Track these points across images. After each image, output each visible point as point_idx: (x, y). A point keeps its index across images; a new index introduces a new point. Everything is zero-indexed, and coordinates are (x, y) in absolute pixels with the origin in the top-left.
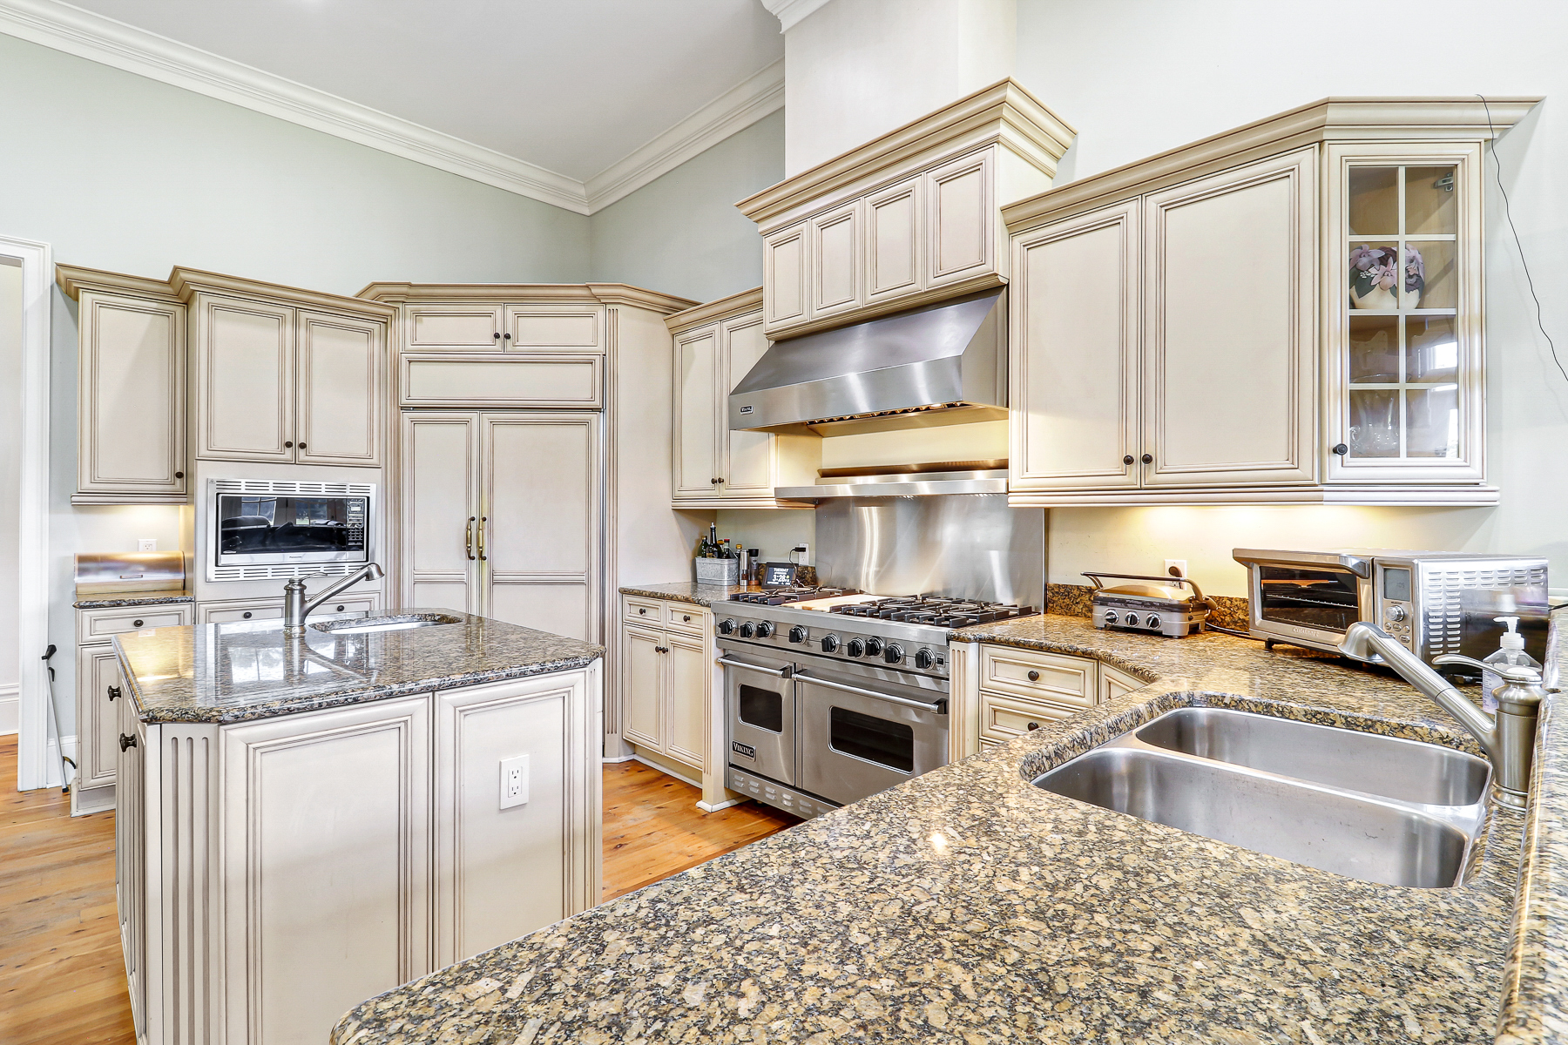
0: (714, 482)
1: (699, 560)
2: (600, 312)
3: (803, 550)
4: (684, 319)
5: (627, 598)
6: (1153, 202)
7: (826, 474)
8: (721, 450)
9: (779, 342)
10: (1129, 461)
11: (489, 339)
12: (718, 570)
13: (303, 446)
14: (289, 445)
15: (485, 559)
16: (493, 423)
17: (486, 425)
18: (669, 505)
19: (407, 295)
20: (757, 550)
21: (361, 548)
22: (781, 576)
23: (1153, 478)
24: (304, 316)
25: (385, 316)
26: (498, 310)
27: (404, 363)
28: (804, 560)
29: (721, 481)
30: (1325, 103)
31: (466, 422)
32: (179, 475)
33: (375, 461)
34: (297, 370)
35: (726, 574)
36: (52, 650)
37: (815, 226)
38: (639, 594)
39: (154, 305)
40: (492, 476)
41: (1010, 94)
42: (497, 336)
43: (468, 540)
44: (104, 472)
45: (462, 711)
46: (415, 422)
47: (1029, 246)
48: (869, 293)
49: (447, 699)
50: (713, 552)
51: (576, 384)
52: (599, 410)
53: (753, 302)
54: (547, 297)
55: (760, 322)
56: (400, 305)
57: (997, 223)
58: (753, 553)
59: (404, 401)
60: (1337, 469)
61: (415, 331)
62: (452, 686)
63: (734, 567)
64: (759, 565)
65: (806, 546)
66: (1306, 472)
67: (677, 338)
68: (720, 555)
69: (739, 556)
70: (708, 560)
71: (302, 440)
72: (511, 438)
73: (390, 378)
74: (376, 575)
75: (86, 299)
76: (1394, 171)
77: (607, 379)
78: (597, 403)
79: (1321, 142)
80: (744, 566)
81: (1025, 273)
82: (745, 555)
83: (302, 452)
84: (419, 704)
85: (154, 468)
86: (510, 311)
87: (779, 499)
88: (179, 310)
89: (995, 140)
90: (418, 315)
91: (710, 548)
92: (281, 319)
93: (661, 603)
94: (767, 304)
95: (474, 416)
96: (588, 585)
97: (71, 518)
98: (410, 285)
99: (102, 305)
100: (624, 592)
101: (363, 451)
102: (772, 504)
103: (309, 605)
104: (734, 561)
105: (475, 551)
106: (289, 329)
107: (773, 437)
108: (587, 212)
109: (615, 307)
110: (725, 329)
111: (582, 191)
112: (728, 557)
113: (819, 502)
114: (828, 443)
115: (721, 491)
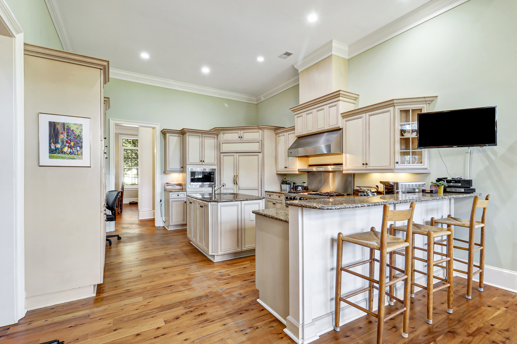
0: (285, 167)
1: (282, 185)
2: (261, 131)
3: (305, 183)
4: (278, 132)
5: (267, 193)
6: (368, 114)
7: (310, 166)
8: (287, 160)
9: (299, 138)
10: (363, 164)
11: (238, 138)
12: (286, 187)
13: (203, 161)
14: (201, 161)
15: (237, 184)
16: (239, 156)
17: (238, 156)
18: (276, 173)
19: (222, 129)
20: (295, 183)
21: (213, 182)
22: (300, 188)
23: (368, 168)
24: (203, 135)
25: (217, 134)
26: (240, 132)
27: (221, 143)
28: (305, 185)
29: (286, 167)
30: (393, 100)
31: (233, 156)
32: (182, 167)
33: (216, 164)
34: (202, 146)
35: (288, 188)
36: (161, 200)
37: (305, 114)
38: (269, 192)
39: (178, 135)
40: (239, 166)
41: (341, 92)
42: (239, 137)
43: (234, 180)
44: (171, 167)
45: (245, 204)
46: (223, 156)
47: (347, 121)
48: (316, 129)
49: (243, 202)
50: (285, 183)
51: (255, 147)
52: (260, 152)
53: (293, 129)
54: (249, 128)
55: (294, 133)
56: (220, 132)
57: (340, 117)
58: (294, 183)
59: (221, 151)
60: (397, 166)
61: (223, 136)
62: (244, 200)
63: (290, 186)
64: (295, 186)
65: (306, 182)
66: (392, 167)
67: (277, 135)
68: (287, 184)
69: (291, 184)
70: (284, 185)
71: (203, 160)
72: (243, 159)
73: (218, 147)
74: (225, 186)
75: (168, 135)
76: (410, 110)
77: (262, 146)
78: (260, 151)
79: (394, 106)
80: (292, 186)
81: (346, 126)
82: (292, 184)
83: (203, 162)
84: (239, 202)
85: (178, 166)
86: (242, 132)
87: (299, 172)
88: (182, 135)
89: (339, 100)
90: (224, 133)
91: (284, 182)
92: (199, 136)
93: (274, 194)
94: (296, 129)
95: (235, 154)
96: (258, 190)
97: (163, 175)
98: (222, 127)
99: (170, 136)
100: (266, 192)
101: (213, 162)
102: (297, 172)
103: (215, 190)
104: (290, 185)
105: (235, 182)
106: (201, 138)
107: (297, 158)
108: (256, 104)
109: (264, 130)
110: (287, 134)
111: (255, 99)
112: (288, 184)
113: (308, 172)
114: (310, 159)
115: (287, 169)
